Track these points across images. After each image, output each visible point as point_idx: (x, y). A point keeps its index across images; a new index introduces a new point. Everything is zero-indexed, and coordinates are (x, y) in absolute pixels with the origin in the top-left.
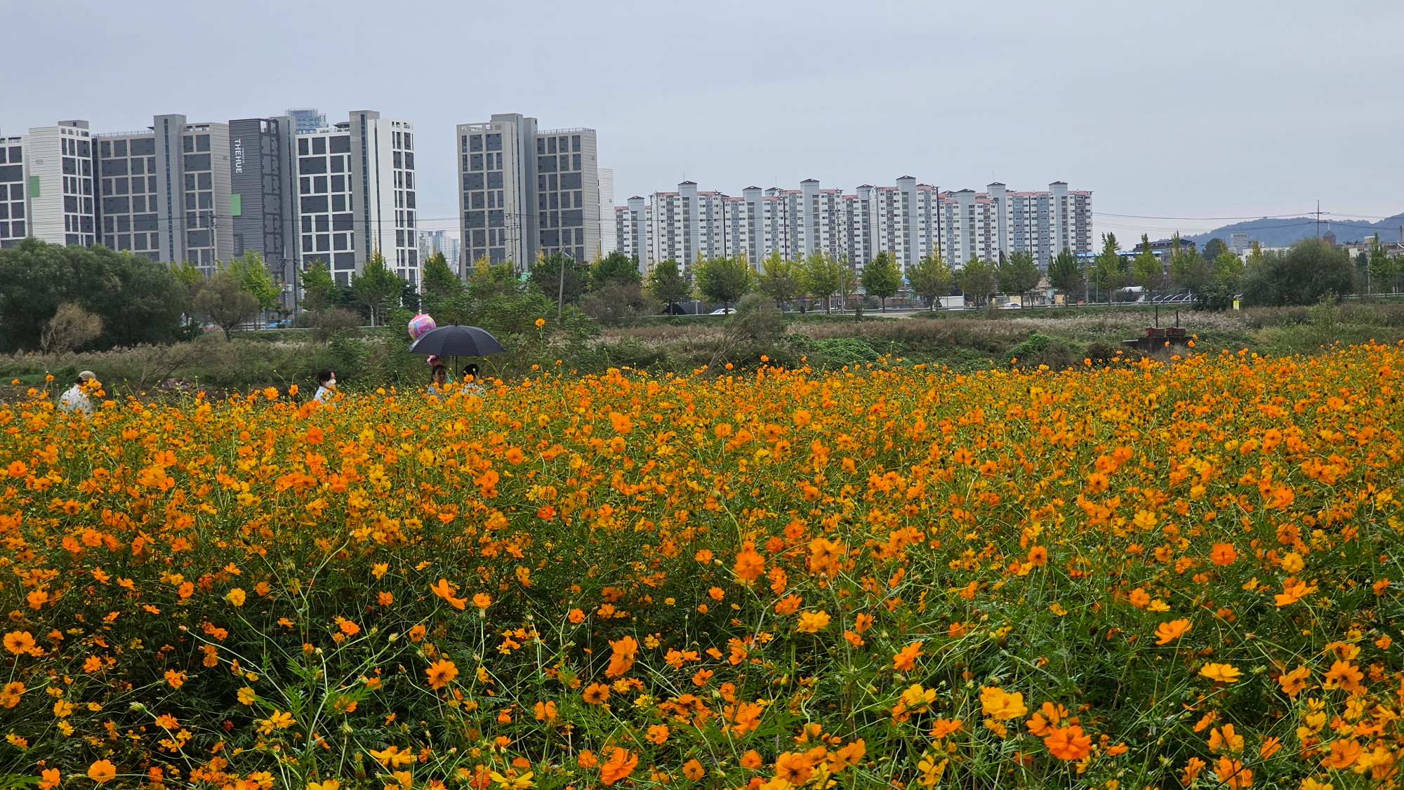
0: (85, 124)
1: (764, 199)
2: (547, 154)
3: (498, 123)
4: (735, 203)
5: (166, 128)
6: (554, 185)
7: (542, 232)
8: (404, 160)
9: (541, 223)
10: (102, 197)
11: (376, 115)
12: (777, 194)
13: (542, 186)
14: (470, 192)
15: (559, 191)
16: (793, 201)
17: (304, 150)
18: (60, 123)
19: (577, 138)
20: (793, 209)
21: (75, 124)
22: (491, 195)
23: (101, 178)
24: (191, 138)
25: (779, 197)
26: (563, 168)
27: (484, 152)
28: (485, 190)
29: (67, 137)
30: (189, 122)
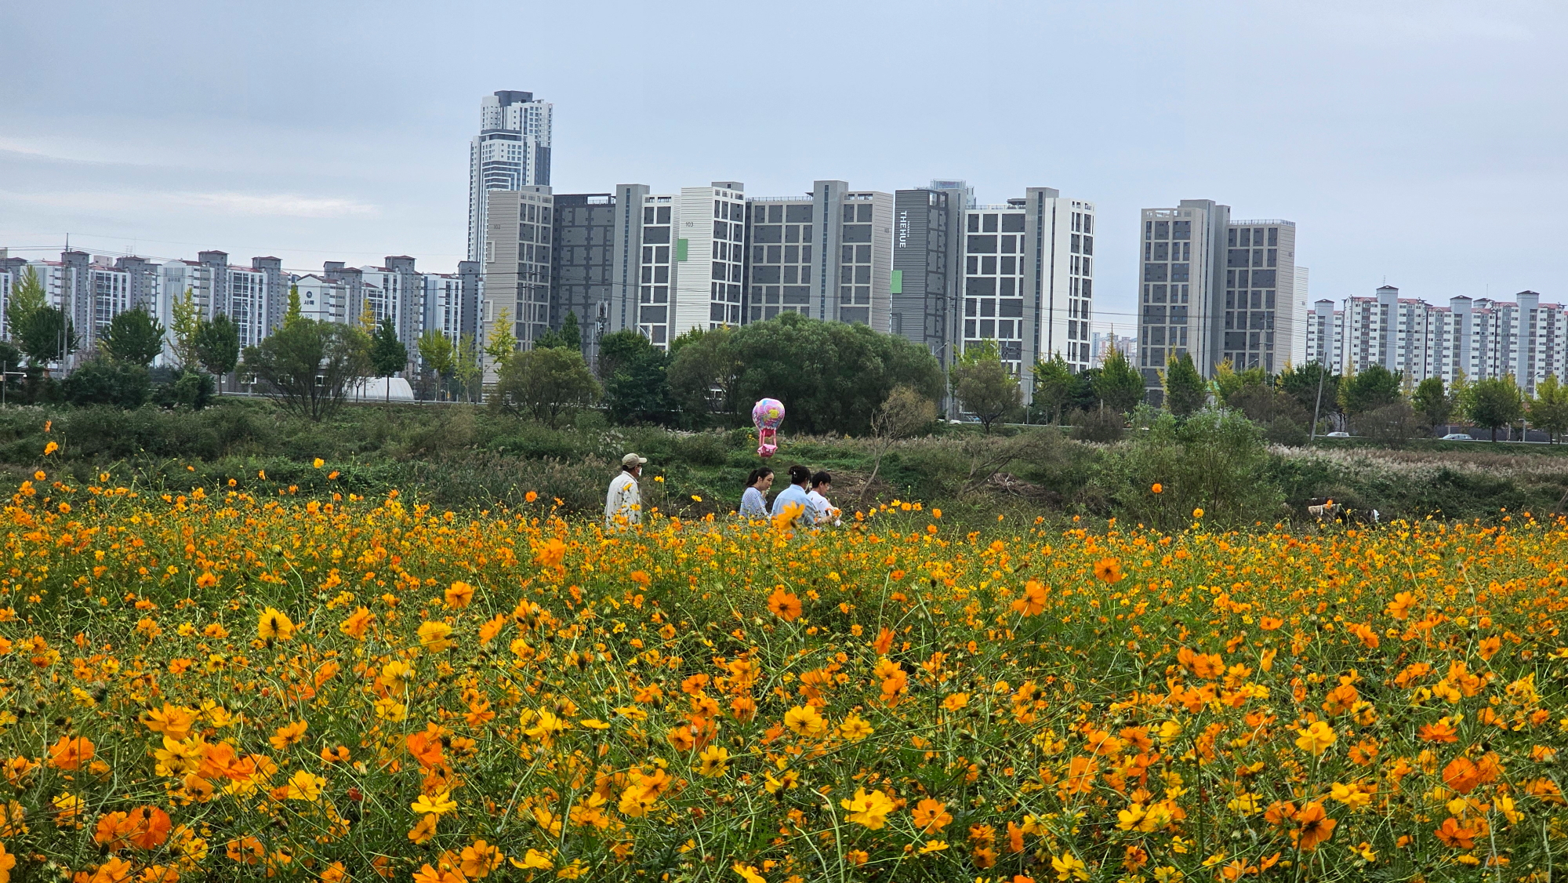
0: (740, 186)
1: (1474, 311)
2: (1238, 247)
3: (1188, 209)
4: (1441, 313)
5: (826, 195)
6: (1244, 282)
7: (1227, 333)
8: (1083, 245)
9: (1227, 323)
10: (752, 264)
11: (1055, 193)
12: (1489, 306)
13: (1230, 283)
14: (1151, 284)
15: (1250, 289)
16: (1507, 314)
17: (973, 226)
18: (714, 184)
19: (1273, 231)
20: (1507, 325)
21: (729, 186)
22: (1174, 289)
23: (752, 244)
24: (852, 207)
25: (1490, 310)
26: (1255, 264)
27: (1170, 241)
28: (1169, 283)
29: (721, 199)
30: (851, 190)
